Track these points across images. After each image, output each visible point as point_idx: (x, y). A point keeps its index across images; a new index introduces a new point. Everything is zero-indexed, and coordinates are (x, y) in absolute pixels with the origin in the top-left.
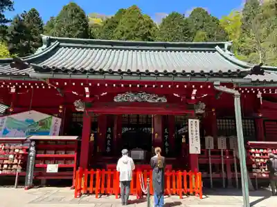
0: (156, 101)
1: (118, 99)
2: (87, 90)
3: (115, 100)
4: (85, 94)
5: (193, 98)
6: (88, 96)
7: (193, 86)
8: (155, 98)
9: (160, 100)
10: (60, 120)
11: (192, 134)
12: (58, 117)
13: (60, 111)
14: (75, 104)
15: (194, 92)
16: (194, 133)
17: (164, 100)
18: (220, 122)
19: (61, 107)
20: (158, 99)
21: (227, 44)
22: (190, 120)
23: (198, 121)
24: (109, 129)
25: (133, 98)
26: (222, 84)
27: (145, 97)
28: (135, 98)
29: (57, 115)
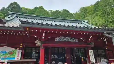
1: (57, 39)
2: (44, 35)
3: (55, 40)
5: (90, 40)
6: (43, 38)
8: (74, 40)
10: (21, 51)
13: (21, 46)
14: (36, 42)
15: (91, 37)
17: (77, 41)
19: (21, 44)
22: (89, 51)
25: (64, 39)
28: (65, 39)
29: (19, 49)
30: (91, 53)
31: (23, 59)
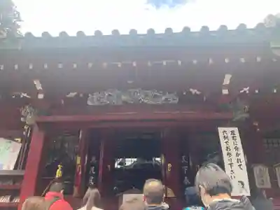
2: (38, 84)
3: (89, 103)
4: (37, 93)
5: (225, 92)
6: (41, 96)
9: (166, 99)
11: (229, 154)
12: (21, 142)
14: (23, 112)
15: (227, 79)
16: (234, 152)
18: (268, 143)
20: (163, 98)
22: (221, 130)
23: (236, 129)
24: (94, 159)
25: (119, 97)
28: (124, 98)
29: (19, 140)
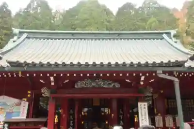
0: (111, 86)
1: (78, 85)
2: (52, 79)
3: (76, 87)
4: (50, 82)
5: (142, 83)
6: (53, 84)
7: (141, 74)
8: (110, 84)
9: (114, 86)
12: (27, 101)
13: (29, 96)
14: (42, 91)
15: (143, 78)
16: (143, 114)
17: (117, 85)
19: (29, 92)
20: (113, 85)
21: (173, 32)
25: (91, 83)
26: (164, 72)
27: (101, 83)
28: (93, 84)
30: (143, 108)
31: (32, 117)
